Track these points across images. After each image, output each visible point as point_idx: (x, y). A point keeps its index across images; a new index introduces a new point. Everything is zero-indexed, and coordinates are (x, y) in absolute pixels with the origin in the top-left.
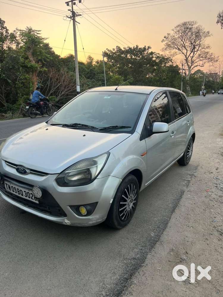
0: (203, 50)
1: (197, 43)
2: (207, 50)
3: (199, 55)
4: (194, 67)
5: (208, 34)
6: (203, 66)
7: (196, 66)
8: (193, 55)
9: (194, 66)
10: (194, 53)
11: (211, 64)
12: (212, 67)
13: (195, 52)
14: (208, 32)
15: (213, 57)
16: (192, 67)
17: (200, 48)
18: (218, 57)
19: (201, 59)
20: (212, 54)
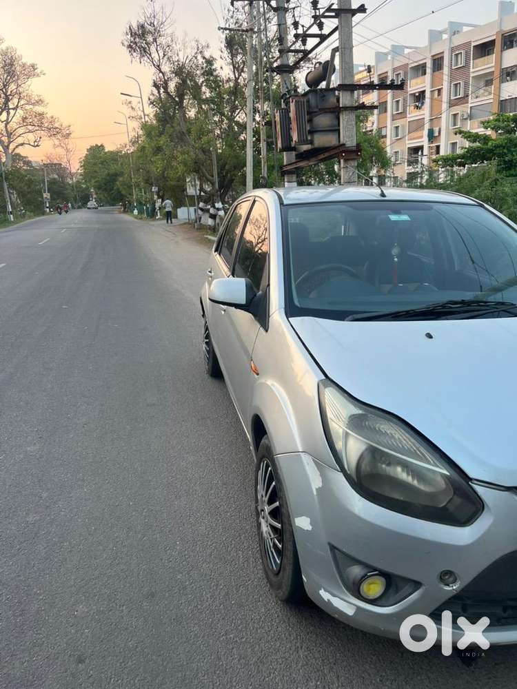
0: (28, 107)
1: (12, 87)
2: (39, 109)
3: (24, 119)
4: (17, 147)
5: (32, 71)
6: (37, 146)
7: (22, 144)
8: (8, 119)
9: (16, 144)
10: (8, 113)
11: (57, 142)
12: (61, 151)
13: (12, 112)
14: (33, 67)
15: (56, 125)
16: (12, 147)
17: (22, 102)
18: (69, 126)
19: (30, 127)
20: (52, 117)
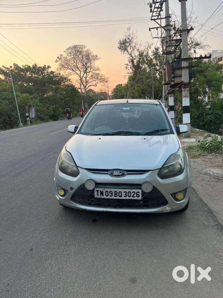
0: (94, 71)
1: (89, 64)
2: (97, 72)
3: (92, 76)
4: (89, 86)
5: (96, 58)
6: (96, 86)
7: (91, 86)
8: (86, 76)
9: (88, 86)
10: (87, 74)
11: (103, 84)
12: (104, 87)
13: (88, 74)
14: (96, 56)
15: (103, 78)
16: (87, 86)
17: (92, 70)
18: (108, 78)
19: (94, 79)
20: (102, 75)
